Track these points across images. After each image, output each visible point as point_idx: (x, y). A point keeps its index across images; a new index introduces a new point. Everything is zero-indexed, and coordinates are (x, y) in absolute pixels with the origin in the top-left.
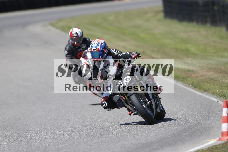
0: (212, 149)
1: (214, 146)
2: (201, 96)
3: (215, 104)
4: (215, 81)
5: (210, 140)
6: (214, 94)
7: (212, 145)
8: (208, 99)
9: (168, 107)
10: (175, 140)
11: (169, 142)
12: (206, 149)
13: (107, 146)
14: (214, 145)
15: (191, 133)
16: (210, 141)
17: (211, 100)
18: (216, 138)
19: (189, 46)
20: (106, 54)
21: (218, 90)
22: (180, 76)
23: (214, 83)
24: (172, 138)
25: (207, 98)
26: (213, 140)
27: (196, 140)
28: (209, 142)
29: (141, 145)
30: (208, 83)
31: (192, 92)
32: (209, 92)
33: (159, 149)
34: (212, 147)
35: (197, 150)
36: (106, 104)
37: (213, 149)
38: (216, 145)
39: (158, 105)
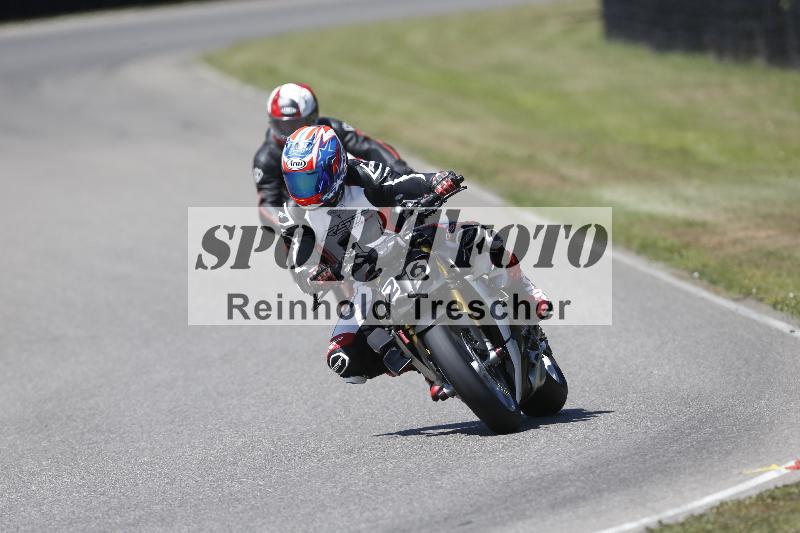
0: (769, 501)
1: (777, 488)
2: (733, 313)
3: (782, 343)
4: (783, 259)
5: (765, 469)
6: (779, 306)
7: (772, 487)
8: (759, 324)
9: (616, 350)
10: (641, 466)
11: (622, 475)
12: (750, 498)
13: (401, 487)
14: (780, 484)
15: (699, 442)
16: (766, 472)
17: (769, 328)
18: (787, 461)
19: (691, 139)
20: (339, 182)
21: (792, 291)
22: (661, 244)
23: (780, 268)
24: (629, 459)
25: (754, 321)
26: (774, 466)
27: (716, 469)
28: (761, 473)
29: (522, 483)
30: (757, 267)
31: (703, 299)
32: (761, 300)
33: (584, 498)
34: (773, 491)
35: (718, 504)
36: (344, 361)
37: (774, 499)
38: (785, 486)
39: (534, 361)
